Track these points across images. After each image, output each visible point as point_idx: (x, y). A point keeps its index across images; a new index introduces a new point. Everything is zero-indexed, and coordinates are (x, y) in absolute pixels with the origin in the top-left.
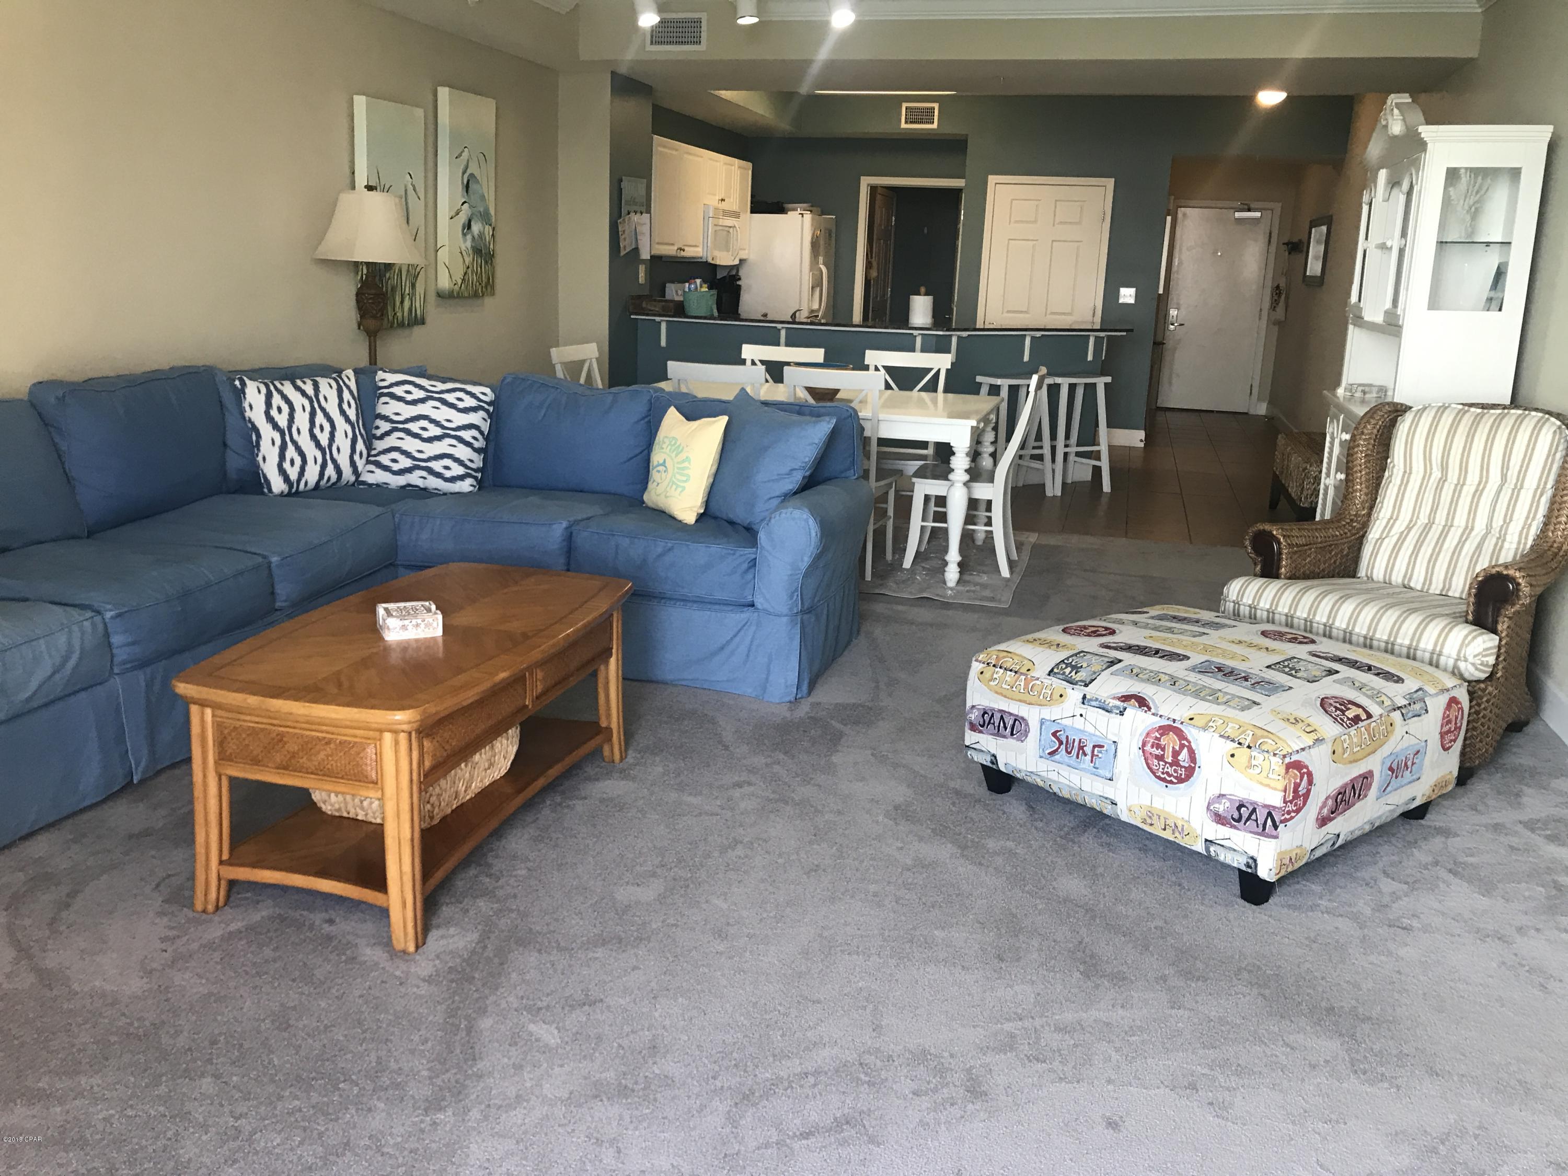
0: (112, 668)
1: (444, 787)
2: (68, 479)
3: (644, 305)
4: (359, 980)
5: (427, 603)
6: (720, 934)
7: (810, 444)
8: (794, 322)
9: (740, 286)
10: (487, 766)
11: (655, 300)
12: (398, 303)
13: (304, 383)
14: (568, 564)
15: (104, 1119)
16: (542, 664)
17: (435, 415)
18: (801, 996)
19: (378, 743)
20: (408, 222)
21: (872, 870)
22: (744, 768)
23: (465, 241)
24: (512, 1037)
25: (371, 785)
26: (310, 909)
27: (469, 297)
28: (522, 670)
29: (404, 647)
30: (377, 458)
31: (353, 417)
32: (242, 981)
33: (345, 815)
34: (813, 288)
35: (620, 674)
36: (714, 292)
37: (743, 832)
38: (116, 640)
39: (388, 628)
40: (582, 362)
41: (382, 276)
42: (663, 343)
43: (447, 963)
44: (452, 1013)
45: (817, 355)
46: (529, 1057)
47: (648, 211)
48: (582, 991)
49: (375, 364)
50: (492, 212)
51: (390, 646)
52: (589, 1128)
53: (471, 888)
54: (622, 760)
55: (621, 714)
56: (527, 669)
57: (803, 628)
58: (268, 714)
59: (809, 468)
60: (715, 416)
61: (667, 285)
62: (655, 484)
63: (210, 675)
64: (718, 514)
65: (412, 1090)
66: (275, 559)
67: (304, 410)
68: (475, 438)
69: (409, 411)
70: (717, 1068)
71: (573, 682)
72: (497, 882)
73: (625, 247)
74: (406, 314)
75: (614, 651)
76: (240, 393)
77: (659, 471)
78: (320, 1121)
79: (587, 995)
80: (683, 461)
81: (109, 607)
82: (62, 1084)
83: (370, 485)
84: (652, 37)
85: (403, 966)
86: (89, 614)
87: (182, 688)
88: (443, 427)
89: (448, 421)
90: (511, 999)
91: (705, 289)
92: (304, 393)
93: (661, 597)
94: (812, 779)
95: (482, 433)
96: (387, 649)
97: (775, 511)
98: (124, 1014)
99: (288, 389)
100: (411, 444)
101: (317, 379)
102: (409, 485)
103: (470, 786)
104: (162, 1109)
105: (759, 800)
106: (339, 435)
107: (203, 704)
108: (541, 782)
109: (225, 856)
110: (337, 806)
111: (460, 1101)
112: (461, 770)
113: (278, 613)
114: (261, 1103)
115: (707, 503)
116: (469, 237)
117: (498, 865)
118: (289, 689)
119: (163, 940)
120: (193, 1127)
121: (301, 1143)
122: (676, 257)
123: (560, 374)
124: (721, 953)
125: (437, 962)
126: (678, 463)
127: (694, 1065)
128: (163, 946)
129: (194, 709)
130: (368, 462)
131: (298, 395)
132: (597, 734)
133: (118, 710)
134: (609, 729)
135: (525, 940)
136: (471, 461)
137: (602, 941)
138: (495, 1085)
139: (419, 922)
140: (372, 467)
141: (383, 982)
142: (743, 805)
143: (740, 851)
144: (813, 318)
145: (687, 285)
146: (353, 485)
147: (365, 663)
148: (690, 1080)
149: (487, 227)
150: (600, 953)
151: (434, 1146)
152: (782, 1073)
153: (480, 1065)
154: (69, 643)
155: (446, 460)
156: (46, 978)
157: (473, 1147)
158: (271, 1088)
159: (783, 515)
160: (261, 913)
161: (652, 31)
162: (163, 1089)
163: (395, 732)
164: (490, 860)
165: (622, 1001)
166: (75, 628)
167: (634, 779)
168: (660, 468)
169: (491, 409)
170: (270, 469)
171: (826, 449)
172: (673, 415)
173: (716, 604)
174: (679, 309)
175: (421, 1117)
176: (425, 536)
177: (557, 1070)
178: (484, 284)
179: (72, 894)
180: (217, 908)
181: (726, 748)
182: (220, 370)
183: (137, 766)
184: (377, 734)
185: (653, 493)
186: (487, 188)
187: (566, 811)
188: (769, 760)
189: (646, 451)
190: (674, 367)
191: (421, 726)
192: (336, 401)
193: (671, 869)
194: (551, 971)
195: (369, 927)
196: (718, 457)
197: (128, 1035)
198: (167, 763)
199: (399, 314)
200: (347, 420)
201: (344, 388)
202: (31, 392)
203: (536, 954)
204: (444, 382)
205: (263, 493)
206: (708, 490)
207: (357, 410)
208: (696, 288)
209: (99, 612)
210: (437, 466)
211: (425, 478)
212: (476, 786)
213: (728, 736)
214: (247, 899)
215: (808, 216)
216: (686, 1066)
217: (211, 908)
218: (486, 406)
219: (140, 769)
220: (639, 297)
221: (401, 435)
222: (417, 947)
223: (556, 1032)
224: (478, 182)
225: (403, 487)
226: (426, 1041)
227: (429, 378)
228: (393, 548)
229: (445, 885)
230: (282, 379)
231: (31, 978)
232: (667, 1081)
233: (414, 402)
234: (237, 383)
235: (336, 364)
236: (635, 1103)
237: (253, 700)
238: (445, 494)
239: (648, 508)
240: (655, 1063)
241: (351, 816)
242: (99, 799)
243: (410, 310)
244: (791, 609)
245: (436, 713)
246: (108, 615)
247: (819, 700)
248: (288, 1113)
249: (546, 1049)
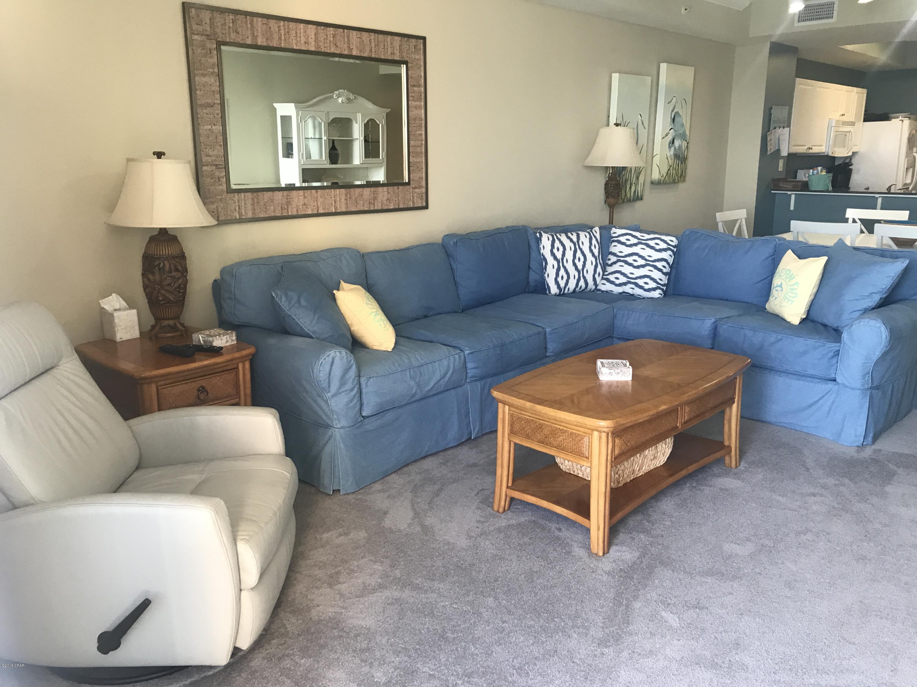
0: (466, 379)
1: (626, 466)
2: (456, 283)
3: (781, 185)
4: (571, 565)
5: (624, 361)
6: (789, 585)
7: (887, 277)
8: (889, 193)
9: (851, 170)
10: (652, 458)
11: (788, 181)
12: (628, 188)
13: (572, 234)
14: (713, 344)
15: (443, 606)
16: (688, 403)
17: (642, 253)
18: (842, 637)
19: (590, 436)
20: (637, 143)
21: (906, 567)
22: (819, 485)
23: (670, 151)
24: (651, 617)
25: (585, 459)
26: (550, 521)
27: (670, 183)
28: (676, 405)
29: (610, 385)
30: (608, 277)
31: (596, 254)
32: (512, 552)
33: (572, 472)
34: (907, 169)
35: (739, 414)
36: (831, 175)
37: (813, 525)
38: (470, 365)
39: (602, 373)
40: (736, 221)
41: (620, 174)
42: (792, 208)
43: (619, 566)
44: (619, 594)
45: (904, 215)
46: (660, 630)
47: (789, 126)
48: (696, 599)
49: (612, 224)
50: (688, 133)
51: (602, 383)
52: (691, 681)
53: (638, 526)
54: (736, 467)
55: (738, 439)
56: (679, 405)
57: (871, 398)
58: (536, 413)
59: (886, 292)
60: (818, 257)
61: (799, 171)
62: (774, 298)
63: (509, 389)
64: (816, 319)
65: (592, 631)
66: (548, 330)
67: (571, 249)
68: (664, 267)
69: (627, 251)
70: (777, 668)
71: (708, 416)
72: (652, 526)
73: (771, 149)
74: (632, 194)
75: (736, 400)
76: (539, 240)
77: (777, 290)
78: (543, 635)
79: (698, 603)
80: (793, 285)
81: (467, 348)
82: (427, 584)
83: (603, 291)
84: (799, 17)
85: (595, 562)
86: (458, 351)
87: (496, 394)
88: (646, 260)
89: (650, 256)
90: (654, 594)
91: (824, 173)
92: (571, 240)
93: (771, 369)
94: (868, 499)
95: (668, 263)
96: (600, 385)
97: (857, 319)
98: (457, 556)
99: (563, 238)
100: (627, 269)
101: (579, 232)
102: (624, 292)
103: (642, 469)
104: (469, 608)
105: (827, 507)
106: (588, 263)
107: (504, 403)
108: (684, 473)
109: (510, 485)
110: (568, 467)
111: (618, 645)
112: (637, 458)
113: (548, 359)
114: (515, 618)
115: (808, 312)
116: (673, 148)
117: (655, 516)
118: (547, 401)
119: (479, 522)
120: (483, 621)
121: (533, 644)
122: (807, 153)
123: (721, 228)
124: (789, 598)
125: (614, 564)
126: (790, 285)
127: (762, 662)
128: (477, 525)
129: (500, 405)
130: (603, 279)
131: (568, 241)
132: (722, 449)
133: (467, 400)
134: (729, 447)
135: (666, 563)
136: (661, 280)
137: (710, 573)
138: (639, 641)
139: (606, 539)
140: (604, 282)
141: (583, 569)
142: (815, 508)
143: (809, 536)
144: (906, 189)
145: (811, 171)
146: (594, 291)
147: (588, 391)
148: (759, 670)
149: (684, 142)
150: (709, 580)
151: (601, 666)
152: (821, 683)
153: (631, 627)
154: (449, 364)
155: (646, 279)
156: (426, 530)
157: (622, 672)
158: (521, 612)
159: (862, 323)
160: (524, 518)
161: (800, 14)
162: (470, 598)
163: (600, 432)
164: (650, 512)
165: (720, 611)
166: (451, 358)
167: (743, 480)
168: (778, 288)
169: (675, 250)
170: (551, 281)
171: (899, 281)
172: (789, 255)
173: (809, 377)
174: (805, 186)
175: (595, 648)
176: (630, 322)
177: (675, 642)
178: (679, 176)
179: (440, 490)
180: (504, 511)
181: (808, 470)
182: (530, 227)
183: (474, 430)
184: (590, 431)
185: (772, 304)
186: (685, 119)
187: (698, 492)
188: (837, 482)
189: (770, 277)
190: (794, 224)
191: (613, 430)
192: (588, 244)
193: (761, 539)
194: (679, 584)
195: (580, 537)
196: (818, 282)
197: (458, 566)
198: (488, 431)
199: (628, 195)
200: (593, 255)
201: (593, 237)
202: (443, 239)
203: (671, 572)
204: (649, 234)
205: (546, 294)
206: (809, 304)
207: (599, 249)
208: (818, 173)
209: (462, 351)
210: (641, 282)
211: (633, 289)
212: (645, 469)
213: (810, 463)
214: (518, 509)
215: (907, 122)
216: (757, 661)
217: (501, 510)
218: (672, 248)
219: (476, 431)
220: (779, 180)
221: (622, 264)
222: (604, 554)
223: (677, 620)
224: (680, 116)
225: (620, 293)
226: (602, 607)
227: (641, 231)
228: (612, 326)
229: (622, 521)
230: (561, 232)
231: (418, 529)
232: (744, 667)
233: (631, 246)
234: (538, 235)
235: (590, 223)
236: (722, 674)
237: (528, 405)
238: (644, 298)
239: (768, 312)
240: (737, 654)
241: (575, 474)
242: (456, 444)
243: (635, 192)
244: (863, 385)
245: (624, 424)
246: (467, 352)
247: (880, 448)
248: (528, 627)
249: (670, 628)
